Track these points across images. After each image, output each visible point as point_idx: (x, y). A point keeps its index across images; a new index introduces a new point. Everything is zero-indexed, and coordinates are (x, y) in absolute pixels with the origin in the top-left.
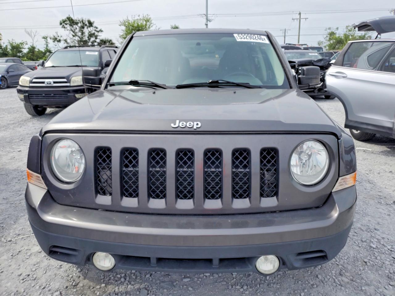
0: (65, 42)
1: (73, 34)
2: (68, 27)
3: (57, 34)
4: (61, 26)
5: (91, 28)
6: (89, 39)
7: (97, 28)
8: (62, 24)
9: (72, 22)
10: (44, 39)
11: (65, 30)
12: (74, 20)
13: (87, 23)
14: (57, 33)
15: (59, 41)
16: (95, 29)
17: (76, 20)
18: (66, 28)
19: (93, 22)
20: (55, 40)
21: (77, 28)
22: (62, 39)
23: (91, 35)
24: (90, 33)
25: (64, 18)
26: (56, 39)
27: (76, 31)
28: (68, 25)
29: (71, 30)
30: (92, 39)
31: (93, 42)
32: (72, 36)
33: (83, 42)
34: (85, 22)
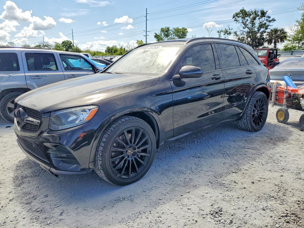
0: (234, 34)
1: (244, 26)
2: (240, 19)
3: (229, 28)
4: (234, 19)
5: (263, 18)
6: (259, 30)
7: (269, 17)
8: (235, 17)
9: (244, 14)
10: (218, 33)
11: (237, 23)
12: (247, 12)
13: (259, 13)
14: (229, 26)
15: (230, 33)
16: (267, 18)
17: (249, 12)
18: (239, 21)
19: (267, 11)
20: (226, 33)
21: (249, 19)
22: (232, 31)
23: (262, 26)
24: (260, 24)
25: (238, 11)
26: (227, 31)
27: (247, 23)
28: (240, 18)
29: (243, 22)
30: (262, 30)
31: (262, 33)
32: (242, 29)
33: (251, 33)
34: (258, 13)
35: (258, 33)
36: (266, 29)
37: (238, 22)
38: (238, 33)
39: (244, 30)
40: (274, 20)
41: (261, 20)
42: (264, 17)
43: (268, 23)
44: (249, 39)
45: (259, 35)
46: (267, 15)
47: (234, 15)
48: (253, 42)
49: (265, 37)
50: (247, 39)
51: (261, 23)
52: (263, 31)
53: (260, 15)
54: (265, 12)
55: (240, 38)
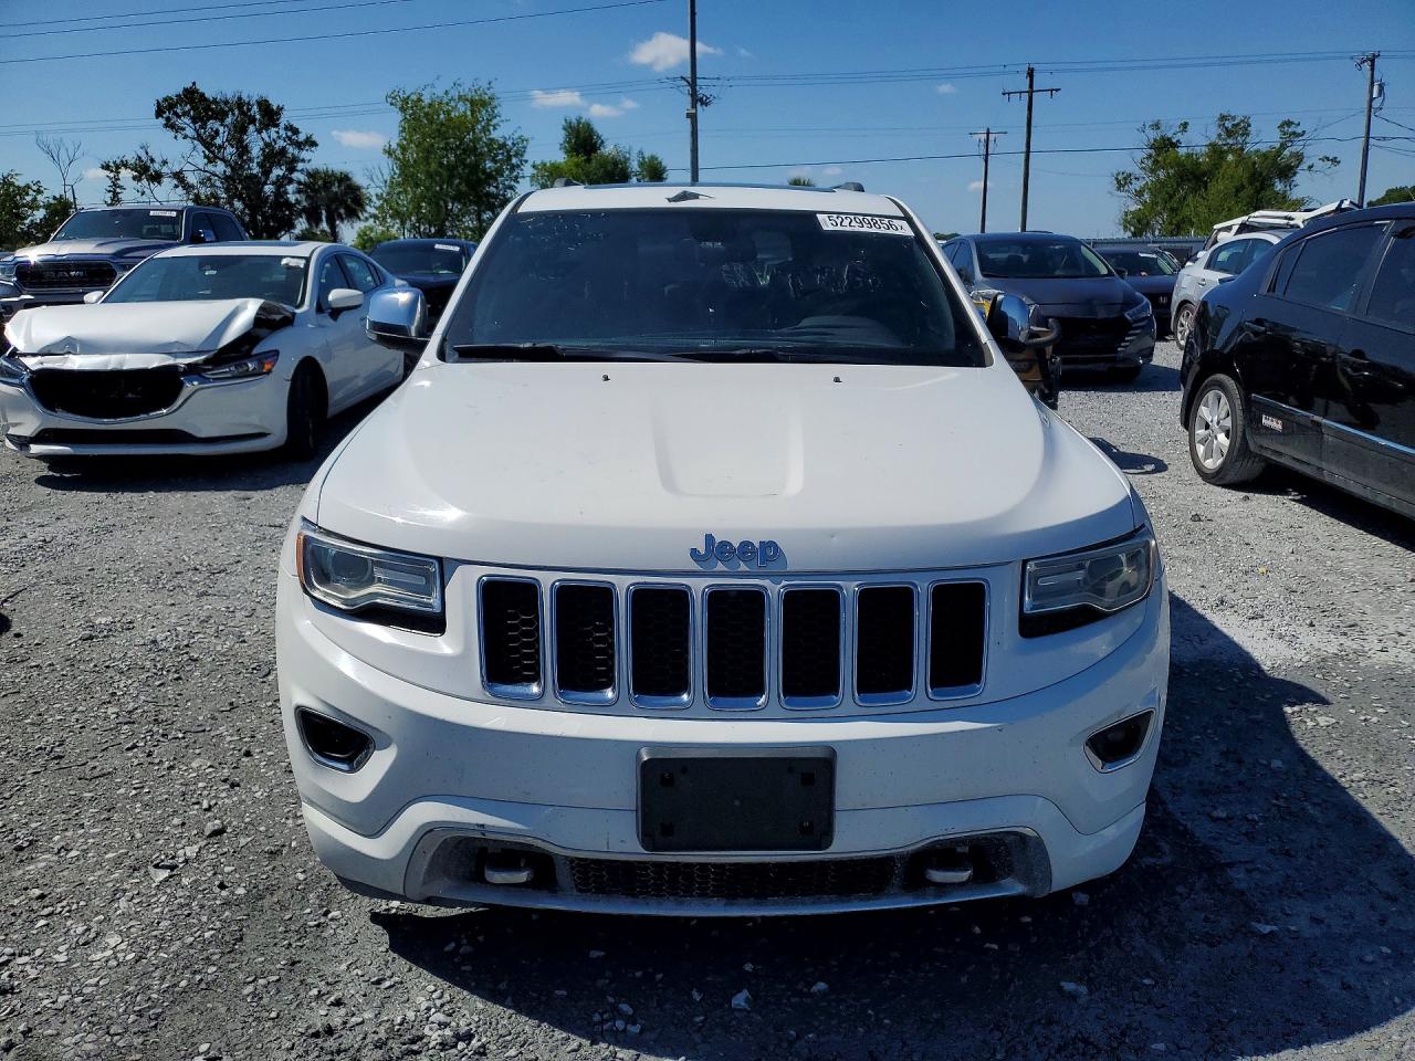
0: (175, 182)
1: (206, 151)
2: (186, 125)
3: (147, 153)
4: (162, 121)
5: (273, 129)
7: (294, 130)
8: (163, 113)
9: (203, 108)
10: (107, 173)
11: (176, 137)
12: (210, 102)
13: (255, 111)
14: (147, 148)
15: (157, 178)
16: (289, 134)
17: (217, 101)
18: (181, 129)
19: (280, 107)
20: (141, 174)
21: (221, 128)
22: (165, 170)
23: (273, 156)
24: (267, 150)
26: (145, 168)
27: (218, 141)
28: (187, 120)
29: (199, 138)
30: (277, 172)
31: (281, 183)
32: (201, 162)
33: (241, 183)
34: (249, 110)
35: (265, 183)
36: (292, 169)
37: (179, 135)
38: (192, 179)
39: (210, 168)
40: (310, 143)
41: (264, 135)
42: (277, 126)
43: (291, 150)
44: (238, 205)
45: (268, 189)
46: (283, 121)
47: (158, 102)
48: (253, 216)
49: (292, 198)
50: (232, 205)
51: (267, 145)
52: (284, 177)
53: (258, 117)
54: (275, 108)
55: (203, 197)
